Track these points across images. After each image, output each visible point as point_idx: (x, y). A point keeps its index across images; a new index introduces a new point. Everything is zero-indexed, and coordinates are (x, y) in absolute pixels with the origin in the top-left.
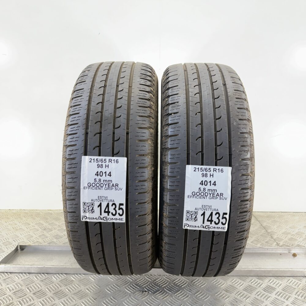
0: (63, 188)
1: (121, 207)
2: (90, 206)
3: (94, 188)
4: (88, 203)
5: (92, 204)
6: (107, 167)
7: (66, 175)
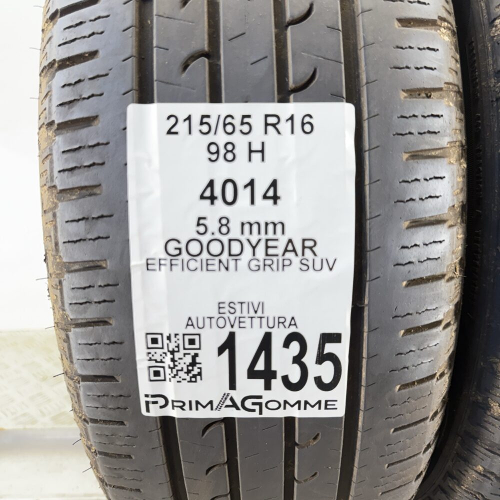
0: (51, 271)
1: (329, 348)
2: (182, 351)
3: (198, 265)
4: (169, 338)
5: (192, 342)
6: (256, 157)
7: (56, 206)
